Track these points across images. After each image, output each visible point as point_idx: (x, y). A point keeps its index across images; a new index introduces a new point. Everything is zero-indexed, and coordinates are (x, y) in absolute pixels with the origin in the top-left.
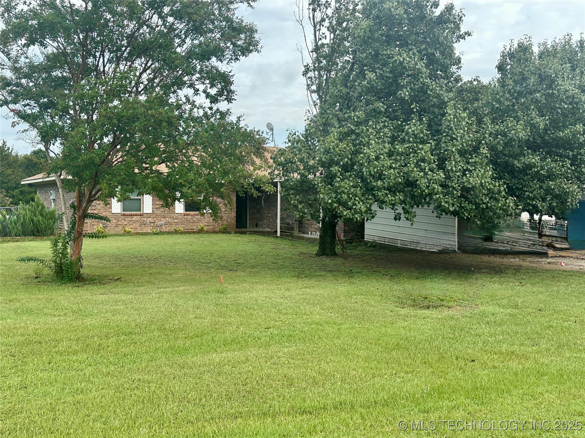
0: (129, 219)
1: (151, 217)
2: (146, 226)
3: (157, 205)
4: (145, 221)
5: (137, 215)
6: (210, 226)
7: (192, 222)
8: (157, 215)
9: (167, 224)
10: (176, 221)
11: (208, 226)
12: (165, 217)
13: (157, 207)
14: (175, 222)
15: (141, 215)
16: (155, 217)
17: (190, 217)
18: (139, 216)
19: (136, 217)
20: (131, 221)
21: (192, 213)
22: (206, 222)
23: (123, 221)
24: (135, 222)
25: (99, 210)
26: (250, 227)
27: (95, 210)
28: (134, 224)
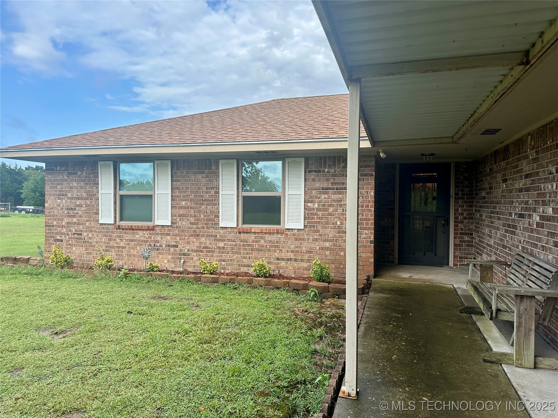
0: (128, 236)
1: (169, 235)
2: (160, 254)
3: (181, 208)
4: (158, 242)
5: (143, 230)
6: (302, 260)
7: (258, 250)
8: (183, 231)
9: (202, 251)
10: (221, 244)
11: (296, 260)
12: (198, 235)
13: (182, 212)
14: (219, 248)
15: (148, 229)
16: (176, 235)
17: (252, 237)
18: (146, 230)
19: (141, 233)
20: (132, 241)
21: (256, 227)
22: (292, 252)
23: (118, 240)
24: (140, 243)
25: (81, 216)
26: (455, 265)
27: (74, 216)
28: (138, 248)
